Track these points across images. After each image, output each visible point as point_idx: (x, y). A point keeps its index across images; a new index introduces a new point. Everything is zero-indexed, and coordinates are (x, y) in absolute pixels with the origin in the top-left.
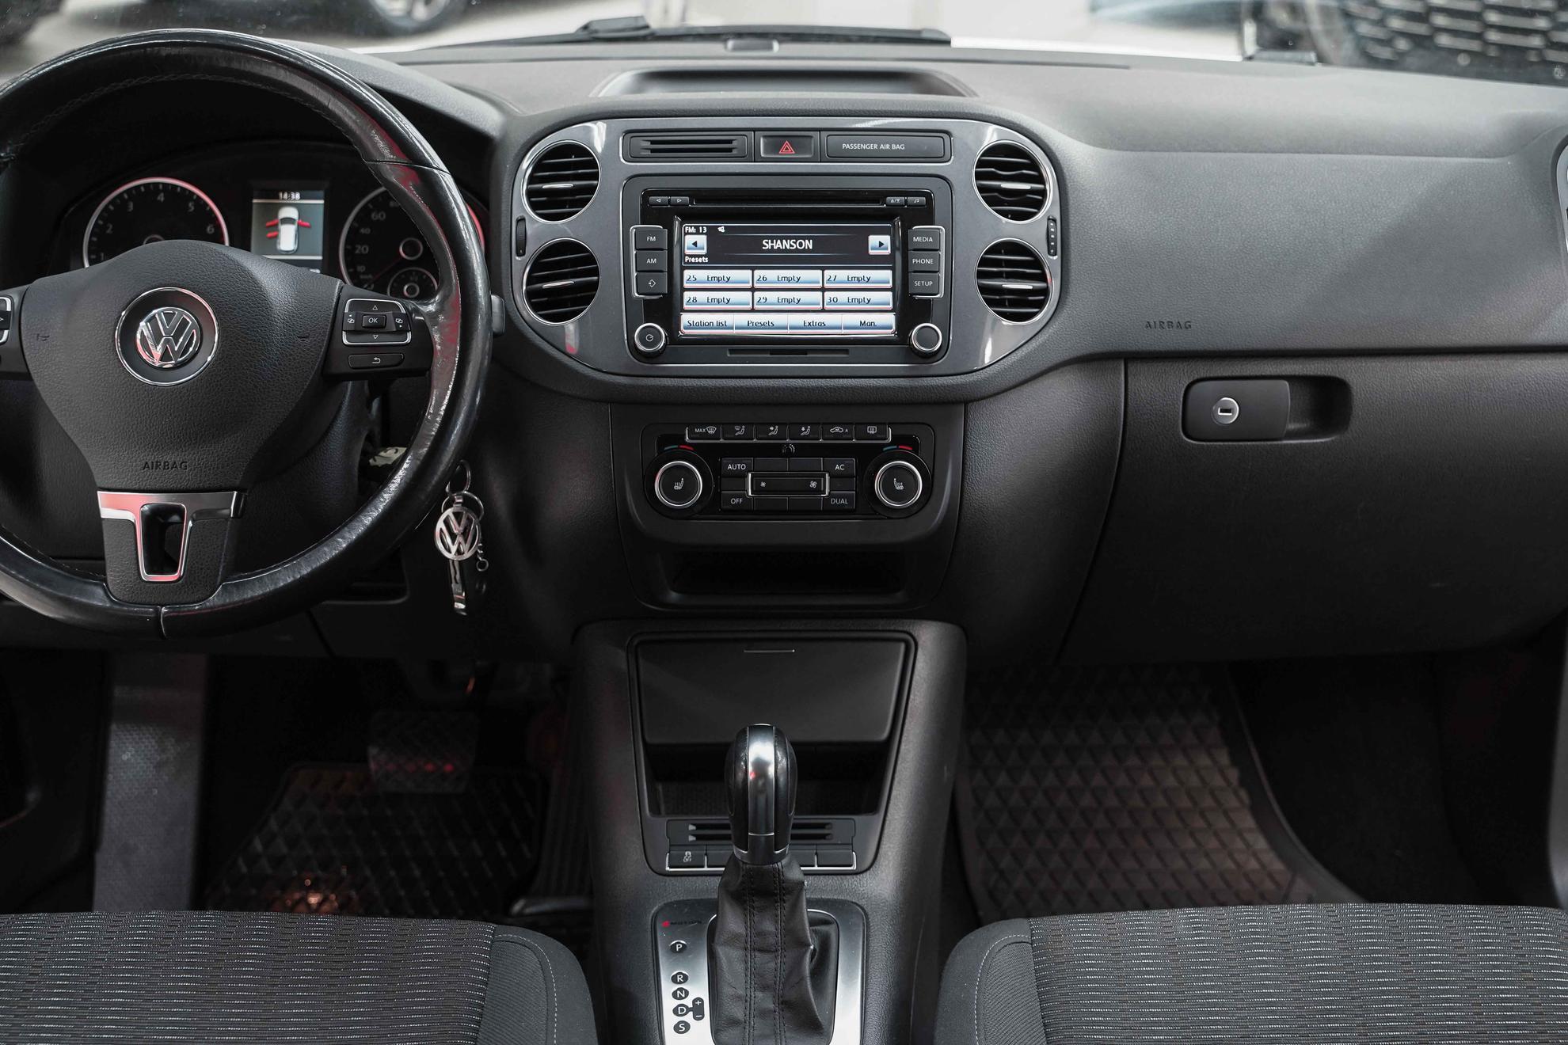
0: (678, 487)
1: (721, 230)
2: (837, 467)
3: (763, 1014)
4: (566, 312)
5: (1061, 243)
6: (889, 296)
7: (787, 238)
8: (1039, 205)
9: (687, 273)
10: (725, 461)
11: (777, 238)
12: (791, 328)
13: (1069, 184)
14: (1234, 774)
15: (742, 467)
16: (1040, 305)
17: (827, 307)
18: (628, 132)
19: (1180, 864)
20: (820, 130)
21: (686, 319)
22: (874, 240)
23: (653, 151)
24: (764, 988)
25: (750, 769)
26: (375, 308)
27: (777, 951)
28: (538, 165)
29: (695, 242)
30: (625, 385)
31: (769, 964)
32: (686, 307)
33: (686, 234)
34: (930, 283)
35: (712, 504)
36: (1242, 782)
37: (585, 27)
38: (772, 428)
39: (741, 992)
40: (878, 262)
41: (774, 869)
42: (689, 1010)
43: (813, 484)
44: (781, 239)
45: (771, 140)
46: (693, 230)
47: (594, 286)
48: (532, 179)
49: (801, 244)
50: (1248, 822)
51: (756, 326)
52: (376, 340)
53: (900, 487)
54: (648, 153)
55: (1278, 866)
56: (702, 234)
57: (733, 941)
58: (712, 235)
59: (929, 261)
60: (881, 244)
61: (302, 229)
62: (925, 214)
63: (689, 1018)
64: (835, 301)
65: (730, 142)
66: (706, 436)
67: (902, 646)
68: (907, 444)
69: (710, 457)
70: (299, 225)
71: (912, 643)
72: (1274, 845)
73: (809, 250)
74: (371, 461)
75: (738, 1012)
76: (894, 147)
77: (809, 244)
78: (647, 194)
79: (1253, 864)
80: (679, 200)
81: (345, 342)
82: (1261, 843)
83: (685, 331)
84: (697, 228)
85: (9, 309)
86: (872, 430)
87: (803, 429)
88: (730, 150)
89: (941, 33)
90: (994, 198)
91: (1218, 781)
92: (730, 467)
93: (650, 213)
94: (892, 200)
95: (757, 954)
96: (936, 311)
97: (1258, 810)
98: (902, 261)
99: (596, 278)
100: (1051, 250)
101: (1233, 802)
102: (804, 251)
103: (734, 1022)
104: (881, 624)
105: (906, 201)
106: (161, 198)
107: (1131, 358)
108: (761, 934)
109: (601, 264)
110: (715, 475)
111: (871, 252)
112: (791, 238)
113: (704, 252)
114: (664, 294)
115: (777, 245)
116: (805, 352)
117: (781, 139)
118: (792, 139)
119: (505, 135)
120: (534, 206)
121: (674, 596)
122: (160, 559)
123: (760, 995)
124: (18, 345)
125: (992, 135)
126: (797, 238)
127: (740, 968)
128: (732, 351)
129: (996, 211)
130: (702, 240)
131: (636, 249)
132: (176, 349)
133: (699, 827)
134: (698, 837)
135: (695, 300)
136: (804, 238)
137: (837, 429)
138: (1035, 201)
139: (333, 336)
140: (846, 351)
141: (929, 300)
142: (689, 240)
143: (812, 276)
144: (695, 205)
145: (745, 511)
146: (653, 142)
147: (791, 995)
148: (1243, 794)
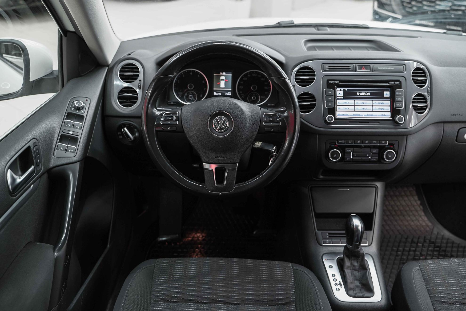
0: (335, 156)
1: (347, 90)
2: (374, 151)
3: (357, 287)
4: (307, 111)
5: (431, 93)
6: (389, 107)
7: (363, 92)
8: (425, 83)
9: (338, 101)
10: (346, 149)
11: (361, 92)
12: (364, 116)
13: (433, 77)
15: (350, 151)
16: (425, 109)
17: (373, 110)
18: (323, 64)
20: (372, 64)
21: (337, 113)
22: (385, 93)
23: (329, 69)
24: (357, 280)
25: (355, 227)
26: (271, 116)
27: (358, 270)
28: (298, 71)
29: (340, 93)
30: (323, 131)
31: (357, 274)
32: (338, 110)
33: (337, 91)
34: (400, 105)
35: (343, 160)
37: (278, 23)
38: (358, 141)
39: (352, 281)
40: (386, 98)
41: (358, 250)
42: (338, 285)
43: (368, 155)
44: (362, 92)
45: (359, 66)
46: (339, 90)
47: (315, 104)
48: (296, 75)
49: (367, 94)
51: (355, 115)
52: (272, 124)
53: (390, 156)
54: (328, 69)
56: (342, 91)
57: (348, 268)
58: (344, 91)
59: (400, 99)
60: (387, 94)
62: (400, 87)
63: (339, 287)
64: (375, 109)
65: (349, 67)
66: (342, 143)
67: (375, 189)
68: (392, 146)
69: (342, 148)
70: (225, 81)
71: (377, 188)
73: (369, 96)
74: (254, 146)
75: (351, 286)
76: (391, 68)
77: (369, 94)
78: (328, 80)
80: (336, 82)
81: (264, 124)
83: (338, 117)
84: (340, 89)
85: (178, 115)
86: (383, 142)
87: (366, 141)
88: (349, 69)
89: (367, 25)
90: (416, 82)
92: (347, 151)
93: (329, 85)
94: (391, 83)
95: (354, 271)
96: (402, 112)
98: (392, 99)
100: (428, 95)
102: (367, 96)
103: (351, 289)
104: (370, 183)
105: (394, 83)
106: (191, 74)
107: (444, 122)
108: (354, 266)
109: (317, 98)
110: (344, 153)
111: (385, 96)
112: (364, 92)
113: (342, 95)
114: (333, 107)
115: (361, 94)
116: (368, 122)
117: (362, 66)
118: (365, 66)
120: (297, 82)
121: (321, 177)
123: (356, 281)
124: (181, 125)
125: (415, 65)
126: (366, 92)
127: (350, 274)
128: (350, 122)
129: (417, 85)
130: (342, 93)
131: (326, 95)
132: (223, 127)
133: (329, 234)
134: (329, 237)
135: (340, 108)
136: (367, 92)
137: (375, 142)
138: (424, 82)
139: (261, 123)
140: (379, 122)
141: (400, 109)
142: (338, 93)
143: (369, 102)
144: (341, 84)
145: (352, 161)
146: (329, 67)
147: (364, 282)
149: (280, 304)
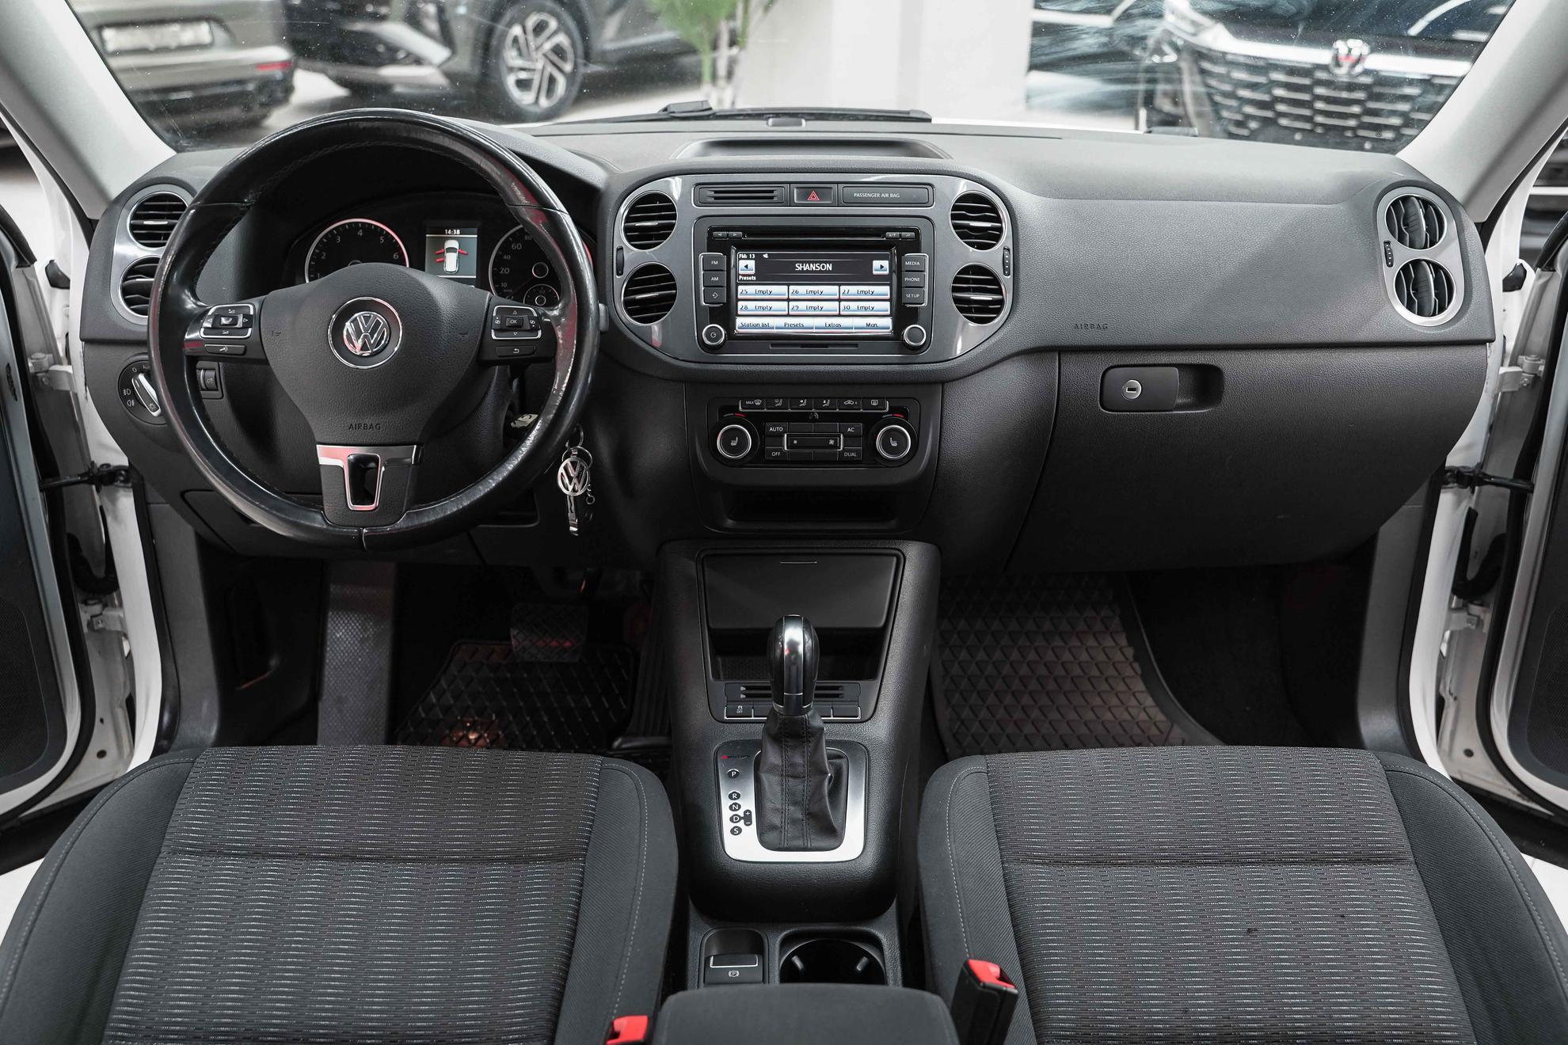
0: (734, 444)
1: (766, 256)
2: (849, 430)
3: (794, 822)
4: (652, 317)
5: (1014, 266)
6: (887, 305)
7: (813, 262)
8: (997, 238)
9: (740, 288)
10: (768, 424)
11: (806, 262)
12: (816, 328)
13: (1019, 223)
14: (1130, 652)
15: (780, 429)
16: (998, 312)
17: (842, 313)
18: (697, 184)
19: (1090, 716)
20: (838, 183)
21: (739, 321)
22: (876, 264)
23: (716, 198)
24: (795, 803)
25: (786, 647)
26: (515, 313)
27: (804, 777)
28: (633, 209)
29: (746, 265)
30: (695, 369)
31: (798, 786)
32: (739, 312)
33: (739, 259)
34: (918, 295)
35: (759, 456)
36: (1136, 658)
37: (665, 110)
38: (802, 401)
39: (779, 806)
40: (879, 280)
41: (802, 719)
42: (741, 818)
43: (832, 442)
44: (809, 263)
45: (802, 190)
46: (745, 256)
47: (673, 297)
48: (628, 219)
49: (823, 267)
50: (1140, 686)
51: (790, 327)
52: (515, 336)
53: (894, 444)
54: (713, 200)
55: (1160, 717)
56: (752, 259)
57: (772, 769)
58: (759, 260)
59: (917, 280)
60: (882, 267)
61: (461, 256)
62: (915, 245)
63: (741, 824)
64: (848, 308)
65: (772, 192)
66: (754, 407)
67: (895, 559)
68: (900, 413)
69: (757, 422)
70: (459, 253)
71: (902, 556)
72: (1158, 703)
73: (829, 271)
74: (512, 424)
75: (776, 820)
76: (891, 195)
77: (829, 267)
78: (712, 230)
79: (1143, 716)
80: (735, 234)
81: (494, 337)
82: (1149, 701)
83: (738, 330)
84: (748, 255)
85: (252, 313)
86: (875, 403)
87: (825, 402)
88: (772, 198)
89: (924, 113)
90: (965, 233)
91: (1119, 657)
92: (771, 429)
93: (713, 244)
94: (890, 234)
95: (790, 779)
96: (922, 316)
97: (1146, 678)
98: (897, 279)
99: (674, 291)
100: (1006, 271)
101: (1129, 672)
102: (826, 271)
103: (773, 828)
104: (879, 543)
105: (900, 235)
106: (360, 233)
107: (1063, 350)
108: (793, 765)
109: (678, 281)
110: (760, 435)
111: (875, 273)
112: (816, 262)
113: (753, 272)
114: (724, 303)
115: (806, 267)
116: (826, 346)
117: (810, 190)
118: (816, 190)
119: (608, 186)
120: (630, 239)
121: (730, 522)
122: (363, 493)
123: (792, 808)
124: (259, 339)
125: (963, 187)
126: (821, 262)
127: (778, 789)
128: (773, 345)
129: (965, 242)
130: (752, 264)
131: (704, 270)
132: (372, 342)
133: (748, 688)
134: (748, 696)
135: (746, 308)
136: (826, 263)
137: (849, 402)
138: (995, 236)
139: (485, 333)
140: (856, 345)
141: (917, 308)
142: (742, 264)
143: (831, 290)
144: (746, 238)
145: (782, 461)
146: (716, 192)
147: (815, 808)
148: (1136, 665)
149: (540, 859)
